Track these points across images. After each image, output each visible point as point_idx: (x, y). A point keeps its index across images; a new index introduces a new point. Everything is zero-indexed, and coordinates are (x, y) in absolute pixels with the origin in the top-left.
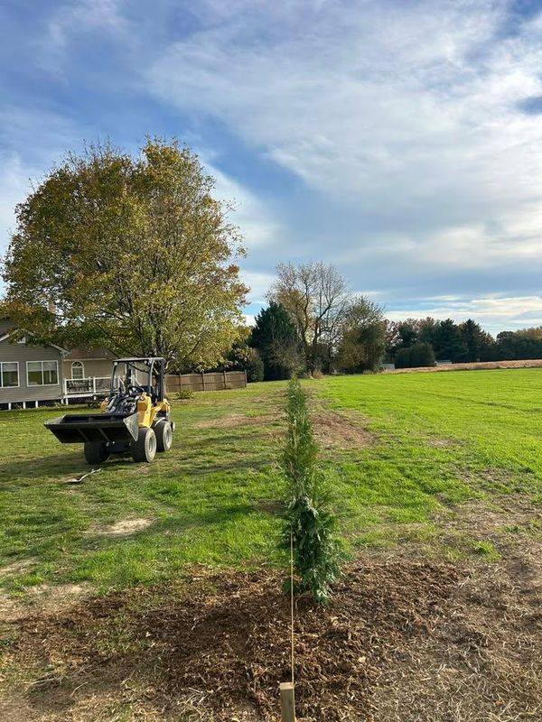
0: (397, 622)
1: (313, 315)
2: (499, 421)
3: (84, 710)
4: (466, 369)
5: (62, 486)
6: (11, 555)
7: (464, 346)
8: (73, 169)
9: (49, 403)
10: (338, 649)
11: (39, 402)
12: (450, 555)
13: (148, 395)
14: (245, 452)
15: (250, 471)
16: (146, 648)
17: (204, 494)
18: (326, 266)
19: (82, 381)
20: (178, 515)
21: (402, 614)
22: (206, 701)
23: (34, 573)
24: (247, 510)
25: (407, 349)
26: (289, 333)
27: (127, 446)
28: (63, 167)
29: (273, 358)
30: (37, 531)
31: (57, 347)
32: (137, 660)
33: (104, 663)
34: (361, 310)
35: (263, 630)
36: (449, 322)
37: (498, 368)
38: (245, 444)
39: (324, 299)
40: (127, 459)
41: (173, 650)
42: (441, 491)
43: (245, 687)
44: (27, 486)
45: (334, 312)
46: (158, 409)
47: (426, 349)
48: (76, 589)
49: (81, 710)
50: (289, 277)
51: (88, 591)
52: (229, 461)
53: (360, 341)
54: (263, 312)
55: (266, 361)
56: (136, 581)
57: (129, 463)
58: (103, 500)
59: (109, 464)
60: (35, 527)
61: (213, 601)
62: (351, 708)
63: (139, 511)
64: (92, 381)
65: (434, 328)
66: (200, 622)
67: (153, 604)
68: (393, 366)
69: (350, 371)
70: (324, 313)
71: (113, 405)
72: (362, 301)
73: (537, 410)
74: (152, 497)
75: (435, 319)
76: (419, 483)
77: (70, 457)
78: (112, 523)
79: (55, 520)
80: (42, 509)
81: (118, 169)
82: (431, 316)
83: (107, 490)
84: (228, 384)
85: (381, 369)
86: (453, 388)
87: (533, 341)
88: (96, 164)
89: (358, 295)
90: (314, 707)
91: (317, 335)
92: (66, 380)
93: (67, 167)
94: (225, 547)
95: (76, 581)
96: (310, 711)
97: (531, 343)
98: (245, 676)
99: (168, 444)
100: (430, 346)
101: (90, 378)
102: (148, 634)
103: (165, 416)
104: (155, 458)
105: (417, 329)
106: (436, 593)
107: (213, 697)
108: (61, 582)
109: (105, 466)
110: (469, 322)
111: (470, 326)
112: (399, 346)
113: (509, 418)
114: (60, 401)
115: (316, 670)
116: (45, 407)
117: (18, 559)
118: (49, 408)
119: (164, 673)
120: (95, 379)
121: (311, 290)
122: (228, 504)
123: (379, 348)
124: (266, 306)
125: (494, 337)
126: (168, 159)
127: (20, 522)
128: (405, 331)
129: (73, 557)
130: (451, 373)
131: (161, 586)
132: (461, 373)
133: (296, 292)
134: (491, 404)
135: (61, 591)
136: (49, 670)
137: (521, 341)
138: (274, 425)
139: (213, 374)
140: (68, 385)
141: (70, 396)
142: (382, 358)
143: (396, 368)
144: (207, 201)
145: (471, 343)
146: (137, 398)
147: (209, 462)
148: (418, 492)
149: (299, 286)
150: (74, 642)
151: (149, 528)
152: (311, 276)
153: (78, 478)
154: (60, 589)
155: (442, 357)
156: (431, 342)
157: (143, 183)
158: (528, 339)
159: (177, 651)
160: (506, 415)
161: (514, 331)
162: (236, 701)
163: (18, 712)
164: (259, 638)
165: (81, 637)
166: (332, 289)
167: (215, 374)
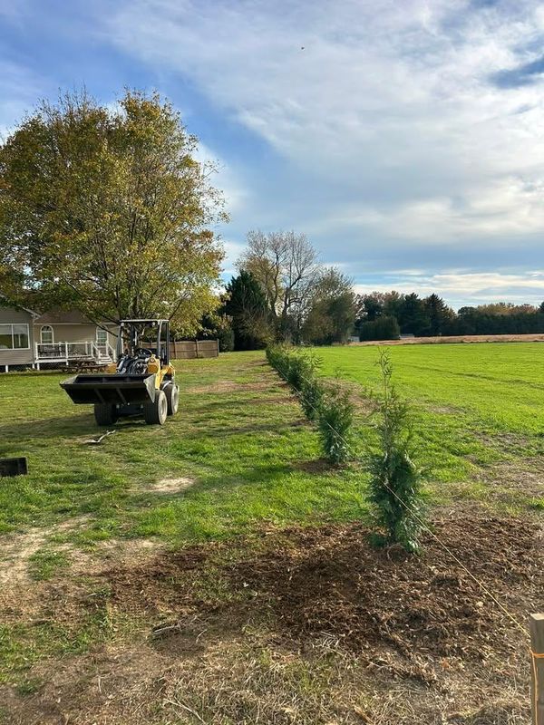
0: (496, 570)
1: (283, 285)
2: (486, 391)
3: (217, 656)
4: (431, 343)
5: (81, 446)
6: (64, 511)
7: (428, 320)
8: (45, 120)
9: (20, 368)
10: (453, 595)
11: (10, 366)
12: (510, 510)
13: (157, 357)
14: (255, 416)
15: (270, 433)
16: (251, 598)
17: (233, 454)
18: (297, 235)
19: (51, 346)
20: (218, 474)
21: (498, 562)
22: (341, 643)
23: (97, 529)
24: (287, 470)
25: (372, 322)
26: (260, 303)
27: (139, 408)
28: (35, 117)
29: (243, 328)
30: (79, 490)
31: (29, 310)
32: (247, 608)
33: (215, 612)
34: (331, 282)
35: (369, 579)
36: (413, 296)
37: (462, 342)
38: (251, 409)
39: (294, 269)
40: (137, 422)
41: (279, 598)
42: (468, 453)
43: (377, 630)
44: (44, 446)
45: (304, 282)
46: (165, 372)
47: (391, 322)
48: (146, 544)
49: (213, 656)
50: (258, 245)
51: (160, 545)
52: (244, 425)
53: (329, 313)
54: (233, 280)
55: (236, 330)
56: (208, 536)
57: (140, 425)
58: (132, 460)
59: (121, 426)
60: (75, 486)
61: (296, 553)
62: (489, 648)
63: (176, 471)
64: (63, 347)
65: (398, 302)
66: (296, 573)
67: (236, 557)
68: (358, 338)
69: (319, 343)
70: (295, 283)
71: (123, 366)
72: (332, 272)
73: (518, 381)
74: (182, 457)
75: (400, 293)
76: (443, 446)
77: (75, 419)
78: (154, 481)
79: (91, 479)
80: (73, 468)
81: (95, 122)
82: (396, 290)
83: (132, 451)
84: (200, 353)
85: (349, 341)
86: (426, 361)
87: (493, 316)
88: (70, 115)
89: (328, 266)
90: (454, 647)
91: (286, 306)
92: (37, 344)
93: (39, 117)
94: (282, 504)
95: (144, 536)
96: (452, 651)
97: (491, 319)
98: (373, 621)
99: (176, 408)
100: (395, 320)
101: (60, 343)
102: (245, 585)
103: (170, 379)
104: (166, 421)
105: (381, 302)
106: (518, 544)
107: (346, 640)
108: (128, 538)
109: (119, 428)
110: (433, 296)
111: (434, 300)
112: (364, 319)
113: (494, 389)
114: (31, 366)
115: (442, 614)
116: (16, 372)
117: (72, 516)
118: (20, 373)
119: (279, 620)
120: (67, 344)
121: (281, 260)
122: (264, 464)
123: (347, 321)
124: (237, 275)
125: (456, 311)
126: (148, 113)
127: (55, 480)
128: (371, 304)
129: (129, 513)
130: (417, 346)
131: (237, 541)
132: (426, 346)
133: (266, 261)
134: (471, 376)
135: (131, 546)
136: (162, 619)
137: (483, 317)
138: (272, 391)
139: (184, 342)
140: (39, 349)
141: (41, 361)
142: (349, 331)
143: (361, 341)
144: (187, 162)
145: (435, 317)
146: (147, 360)
147: (223, 425)
148: (447, 454)
149: (270, 255)
150: (172, 592)
151: (193, 486)
152: (282, 245)
153: (96, 438)
154: (131, 543)
155: (405, 332)
156: (396, 316)
157: (123, 139)
158: (489, 315)
159: (283, 599)
160: (490, 386)
161: (475, 306)
162: (373, 643)
163: (148, 659)
164: (369, 586)
165: (177, 588)
166: (303, 259)
167: (187, 342)
